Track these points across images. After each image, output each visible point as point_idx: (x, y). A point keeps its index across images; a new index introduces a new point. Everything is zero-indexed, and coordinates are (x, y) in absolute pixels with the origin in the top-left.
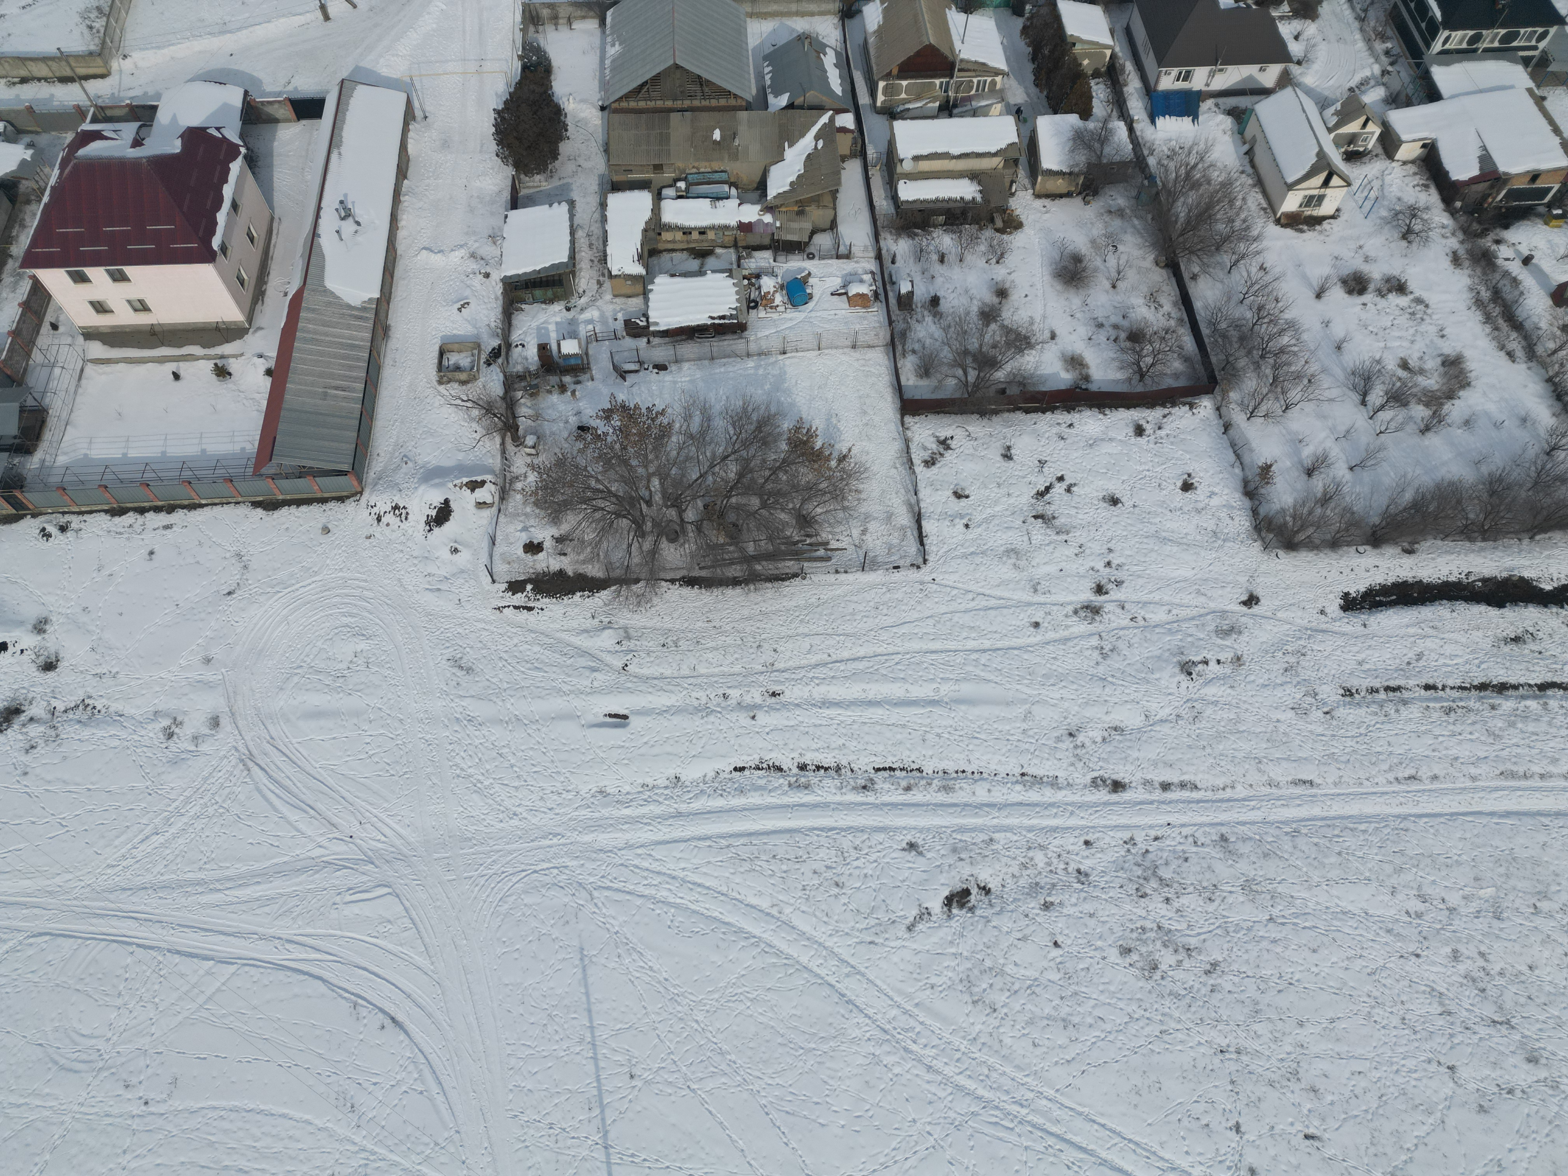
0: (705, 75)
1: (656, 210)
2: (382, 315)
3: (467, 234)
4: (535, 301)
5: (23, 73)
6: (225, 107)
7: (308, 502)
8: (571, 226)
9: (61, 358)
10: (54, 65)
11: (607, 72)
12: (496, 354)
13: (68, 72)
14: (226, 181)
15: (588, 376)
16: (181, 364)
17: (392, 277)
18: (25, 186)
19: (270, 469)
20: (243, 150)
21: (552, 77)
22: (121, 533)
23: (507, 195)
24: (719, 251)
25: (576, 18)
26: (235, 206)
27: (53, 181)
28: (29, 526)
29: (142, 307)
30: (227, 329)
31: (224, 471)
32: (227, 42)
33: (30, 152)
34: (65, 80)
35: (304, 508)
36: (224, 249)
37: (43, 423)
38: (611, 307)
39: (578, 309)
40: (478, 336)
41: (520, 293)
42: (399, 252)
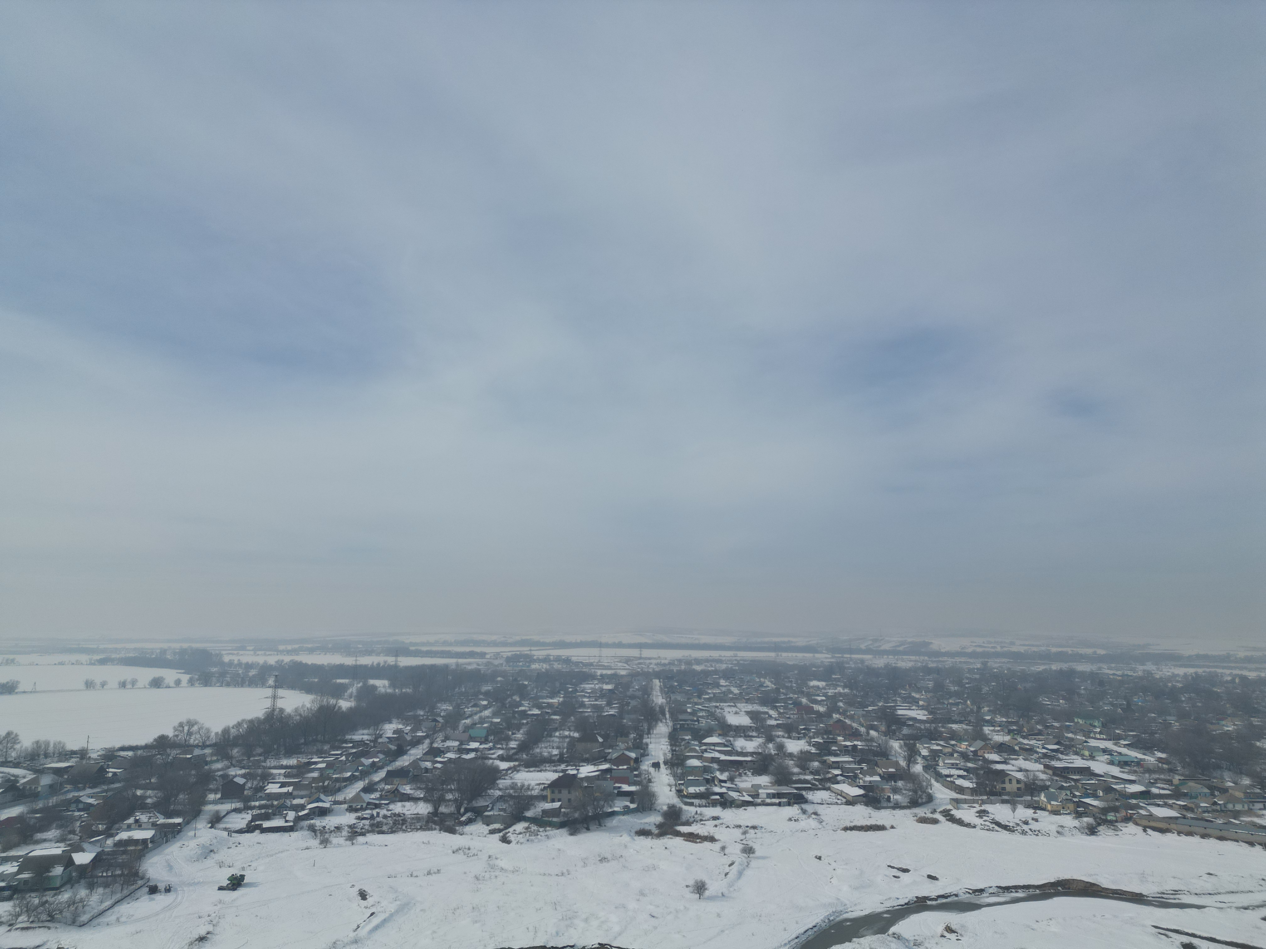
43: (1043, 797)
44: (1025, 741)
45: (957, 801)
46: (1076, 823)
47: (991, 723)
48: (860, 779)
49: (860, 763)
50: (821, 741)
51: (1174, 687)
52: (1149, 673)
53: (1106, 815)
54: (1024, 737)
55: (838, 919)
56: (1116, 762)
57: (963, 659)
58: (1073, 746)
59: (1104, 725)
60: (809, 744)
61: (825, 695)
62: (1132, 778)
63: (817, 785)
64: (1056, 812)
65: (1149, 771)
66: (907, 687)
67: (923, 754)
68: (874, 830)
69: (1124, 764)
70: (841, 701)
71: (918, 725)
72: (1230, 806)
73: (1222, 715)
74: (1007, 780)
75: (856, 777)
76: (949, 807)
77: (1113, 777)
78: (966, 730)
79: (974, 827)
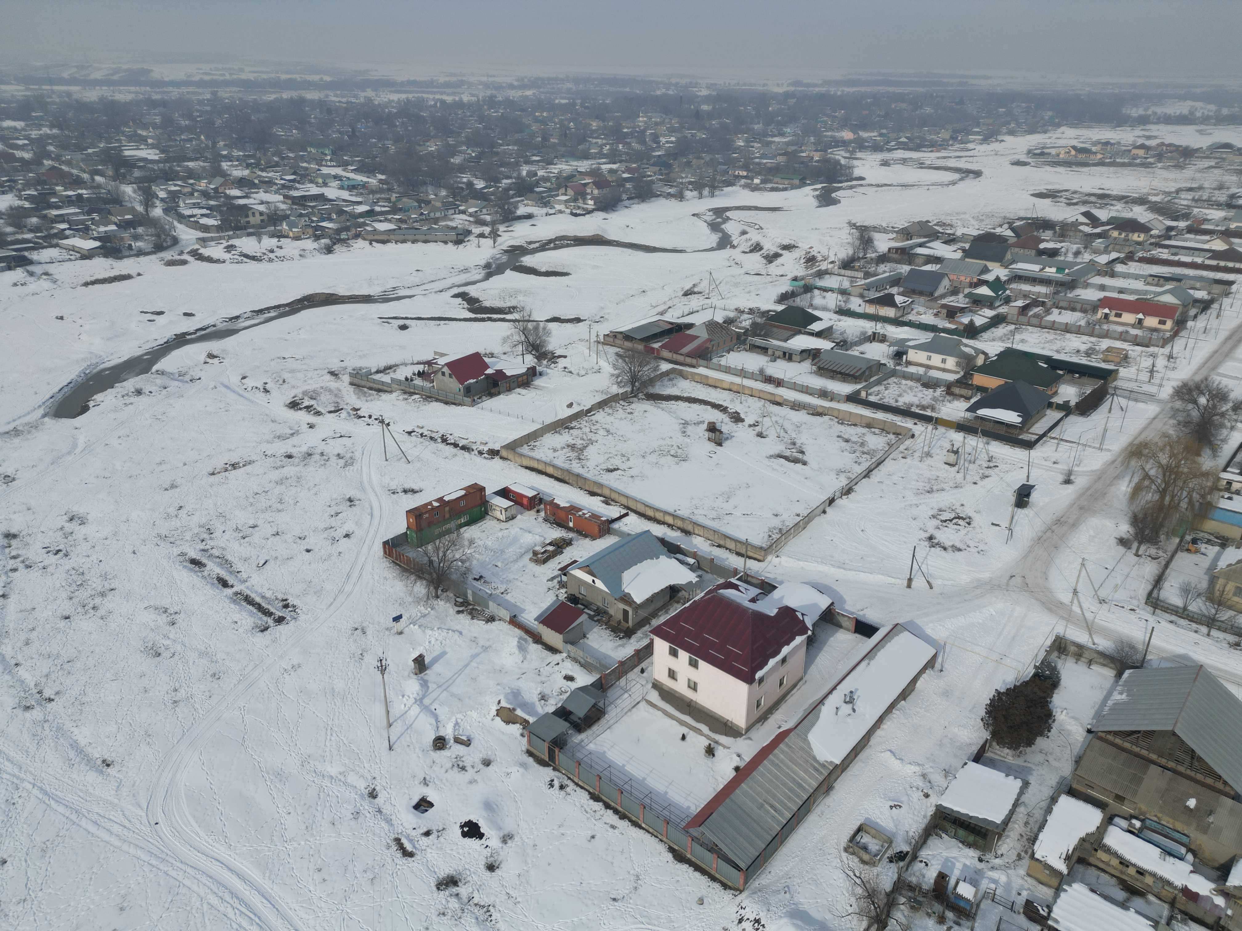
0: (1199, 752)
1: (1102, 830)
2: (833, 777)
3: (928, 758)
4: (955, 837)
5: (722, 543)
6: (816, 605)
7: (703, 872)
8: (1017, 800)
9: (633, 690)
10: (739, 545)
11: (1106, 709)
12: (900, 856)
13: (743, 551)
14: (788, 644)
15: (969, 924)
16: (691, 732)
17: (856, 756)
18: (683, 594)
19: (694, 832)
20: (810, 633)
21: (1056, 691)
22: (587, 812)
23: (975, 749)
24: (1151, 898)
25: (1097, 663)
26: (784, 660)
27: (697, 598)
28: (548, 773)
29: (694, 687)
30: (731, 728)
31: (668, 814)
32: (840, 573)
33: (697, 579)
34: (739, 554)
35: (697, 874)
36: (761, 680)
37: (599, 719)
38: (1020, 882)
39: (990, 865)
40: (894, 835)
41: (947, 825)
42: (870, 743)
43: (285, 226)
44: (264, 174)
45: (203, 240)
46: (316, 245)
47: (229, 158)
48: (92, 230)
49: (89, 213)
50: (35, 193)
51: (390, 112)
52: (369, 100)
53: (339, 235)
54: (262, 170)
55: (95, 371)
56: (346, 187)
57: (191, 89)
58: (308, 175)
59: (333, 153)
60: (20, 197)
61: (27, 138)
62: (360, 199)
63: (41, 244)
64: (297, 238)
65: (373, 192)
66: (131, 124)
67: (160, 196)
68: (119, 280)
69: (352, 188)
70: (51, 144)
71: (150, 166)
72: (432, 215)
73: (428, 137)
74: (250, 213)
75: (87, 229)
76: (197, 246)
77: (344, 200)
78: (203, 168)
79: (224, 262)
